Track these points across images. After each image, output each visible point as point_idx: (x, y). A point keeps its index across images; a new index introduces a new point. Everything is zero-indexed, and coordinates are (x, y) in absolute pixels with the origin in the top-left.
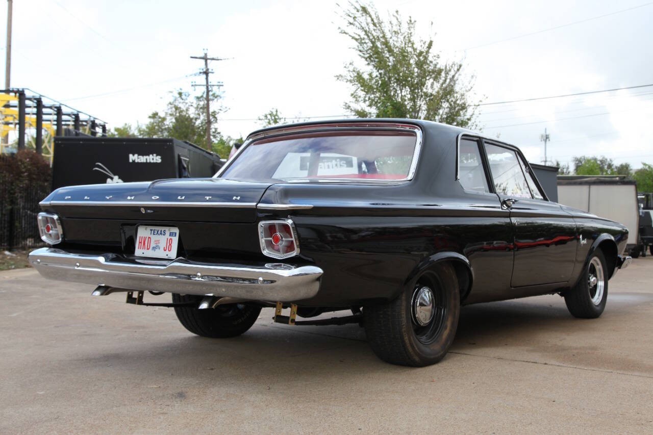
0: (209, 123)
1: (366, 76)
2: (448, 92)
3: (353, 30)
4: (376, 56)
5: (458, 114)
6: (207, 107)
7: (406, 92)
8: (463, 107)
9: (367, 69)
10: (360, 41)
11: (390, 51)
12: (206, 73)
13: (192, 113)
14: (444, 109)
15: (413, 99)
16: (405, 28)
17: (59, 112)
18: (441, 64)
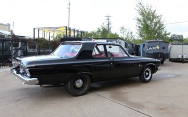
0: (109, 30)
1: (140, 19)
2: (159, 21)
3: (137, 8)
4: (142, 14)
5: (162, 26)
6: (109, 26)
7: (149, 22)
8: (163, 25)
9: (140, 17)
10: (139, 11)
11: (146, 13)
12: (108, 19)
13: (106, 28)
14: (158, 26)
15: (151, 24)
16: (149, 8)
17: (74, 30)
18: (157, 15)
